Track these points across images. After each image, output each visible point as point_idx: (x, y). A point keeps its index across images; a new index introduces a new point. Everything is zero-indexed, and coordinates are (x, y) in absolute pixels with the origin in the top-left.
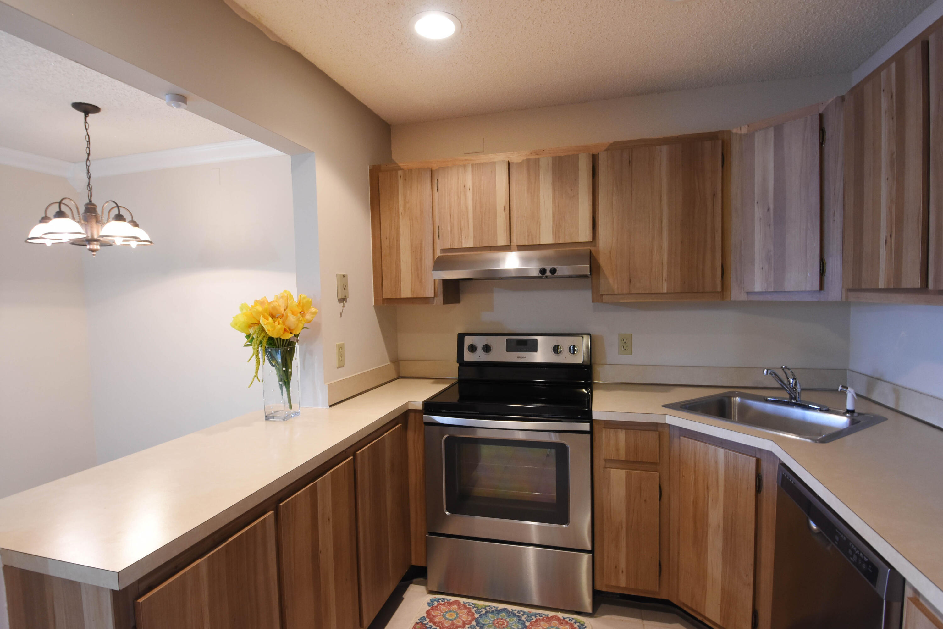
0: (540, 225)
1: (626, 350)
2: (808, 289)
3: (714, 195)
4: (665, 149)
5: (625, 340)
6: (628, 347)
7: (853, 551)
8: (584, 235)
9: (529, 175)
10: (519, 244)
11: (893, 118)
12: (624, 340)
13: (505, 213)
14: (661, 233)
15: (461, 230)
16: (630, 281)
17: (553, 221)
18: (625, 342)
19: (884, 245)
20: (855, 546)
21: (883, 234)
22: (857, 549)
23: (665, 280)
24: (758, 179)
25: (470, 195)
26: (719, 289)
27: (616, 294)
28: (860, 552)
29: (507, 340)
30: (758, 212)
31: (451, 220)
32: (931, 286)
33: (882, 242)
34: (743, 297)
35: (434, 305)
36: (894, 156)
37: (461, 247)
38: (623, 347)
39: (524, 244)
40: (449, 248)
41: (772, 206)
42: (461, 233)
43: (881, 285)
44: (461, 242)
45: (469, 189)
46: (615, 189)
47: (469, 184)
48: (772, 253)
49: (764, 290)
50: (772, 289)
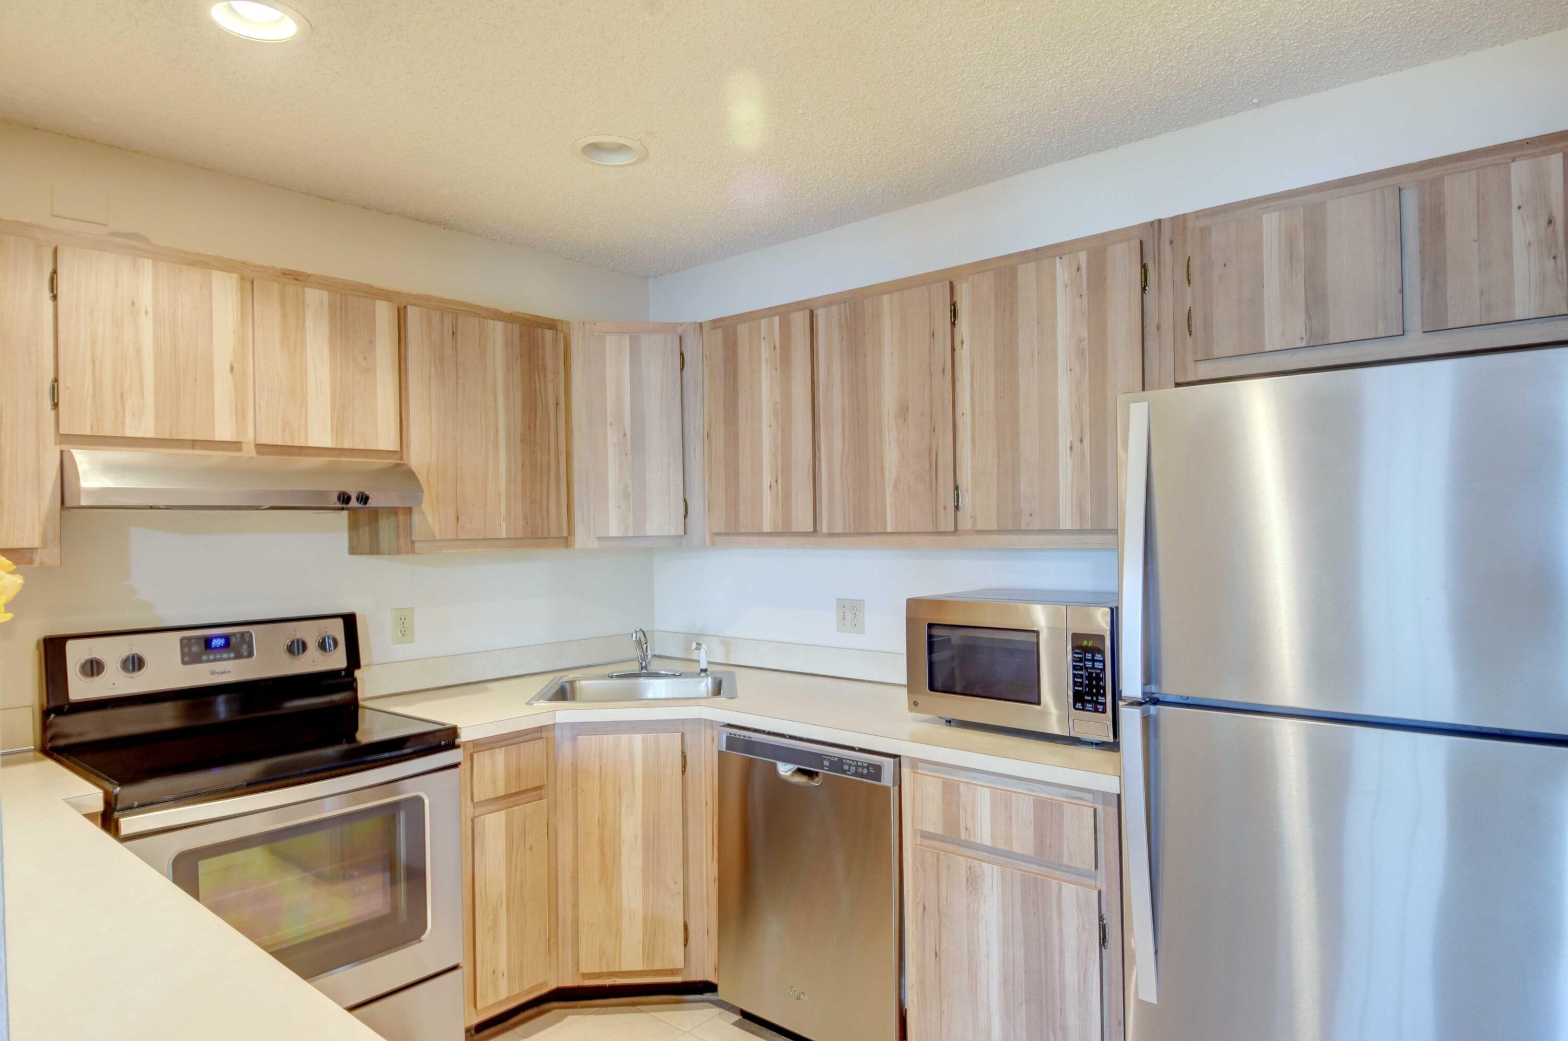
0: (307, 411)
1: (405, 635)
2: (673, 533)
3: (557, 404)
4: (499, 325)
5: (403, 619)
6: (408, 629)
7: (850, 765)
8: (387, 440)
9: (284, 315)
10: (263, 440)
11: (776, 369)
12: (401, 619)
13: (232, 376)
14: (496, 448)
15: (122, 397)
16: (458, 519)
17: (333, 407)
18: (403, 623)
19: (769, 490)
20: (850, 760)
21: (767, 479)
22: (853, 761)
23: (504, 519)
24: (610, 395)
25: (147, 325)
26: (565, 534)
27: (438, 540)
28: (857, 762)
29: (182, 640)
30: (612, 437)
31: (94, 372)
32: (825, 529)
33: (766, 486)
34: (594, 544)
35: (33, 566)
36: (779, 406)
37: (120, 435)
38: (400, 631)
39: (274, 443)
40: (88, 433)
41: (628, 432)
42: (123, 403)
43: (767, 528)
44: (123, 424)
45: (146, 313)
46: (433, 371)
47: (146, 301)
48: (630, 489)
49: (621, 535)
50: (631, 534)
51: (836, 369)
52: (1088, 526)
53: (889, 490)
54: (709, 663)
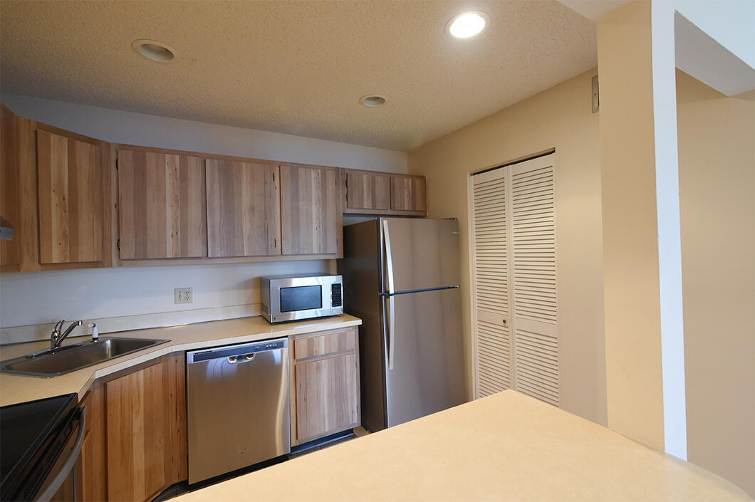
19: (171, 237)
21: (170, 231)
24: (54, 172)
30: (55, 199)
33: (169, 235)
41: (67, 198)
43: (169, 256)
48: (68, 233)
49: (61, 262)
50: (68, 261)
51: (217, 187)
52: (322, 252)
53: (245, 239)
54: (99, 334)
